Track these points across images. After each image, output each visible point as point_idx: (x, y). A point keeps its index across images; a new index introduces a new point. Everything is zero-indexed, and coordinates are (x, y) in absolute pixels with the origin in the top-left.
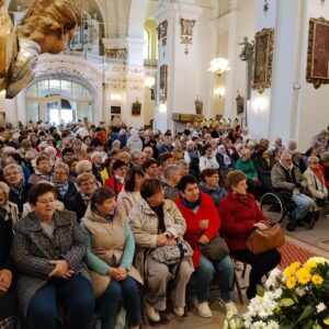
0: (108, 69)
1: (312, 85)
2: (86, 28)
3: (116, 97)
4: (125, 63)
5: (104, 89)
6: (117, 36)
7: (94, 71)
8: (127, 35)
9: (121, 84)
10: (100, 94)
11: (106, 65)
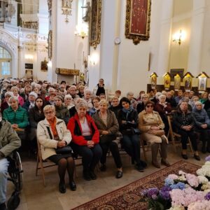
0: (23, 36)
1: (131, 41)
2: (7, 6)
3: (29, 57)
4: (36, 32)
5: (19, 51)
6: (31, 12)
7: (10, 37)
8: (38, 12)
9: (32, 47)
10: (16, 54)
11: (21, 33)
